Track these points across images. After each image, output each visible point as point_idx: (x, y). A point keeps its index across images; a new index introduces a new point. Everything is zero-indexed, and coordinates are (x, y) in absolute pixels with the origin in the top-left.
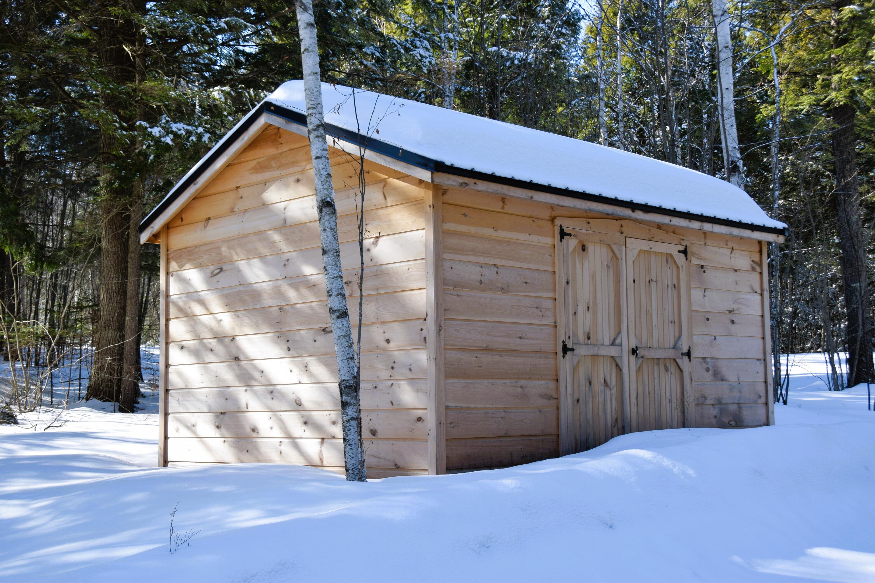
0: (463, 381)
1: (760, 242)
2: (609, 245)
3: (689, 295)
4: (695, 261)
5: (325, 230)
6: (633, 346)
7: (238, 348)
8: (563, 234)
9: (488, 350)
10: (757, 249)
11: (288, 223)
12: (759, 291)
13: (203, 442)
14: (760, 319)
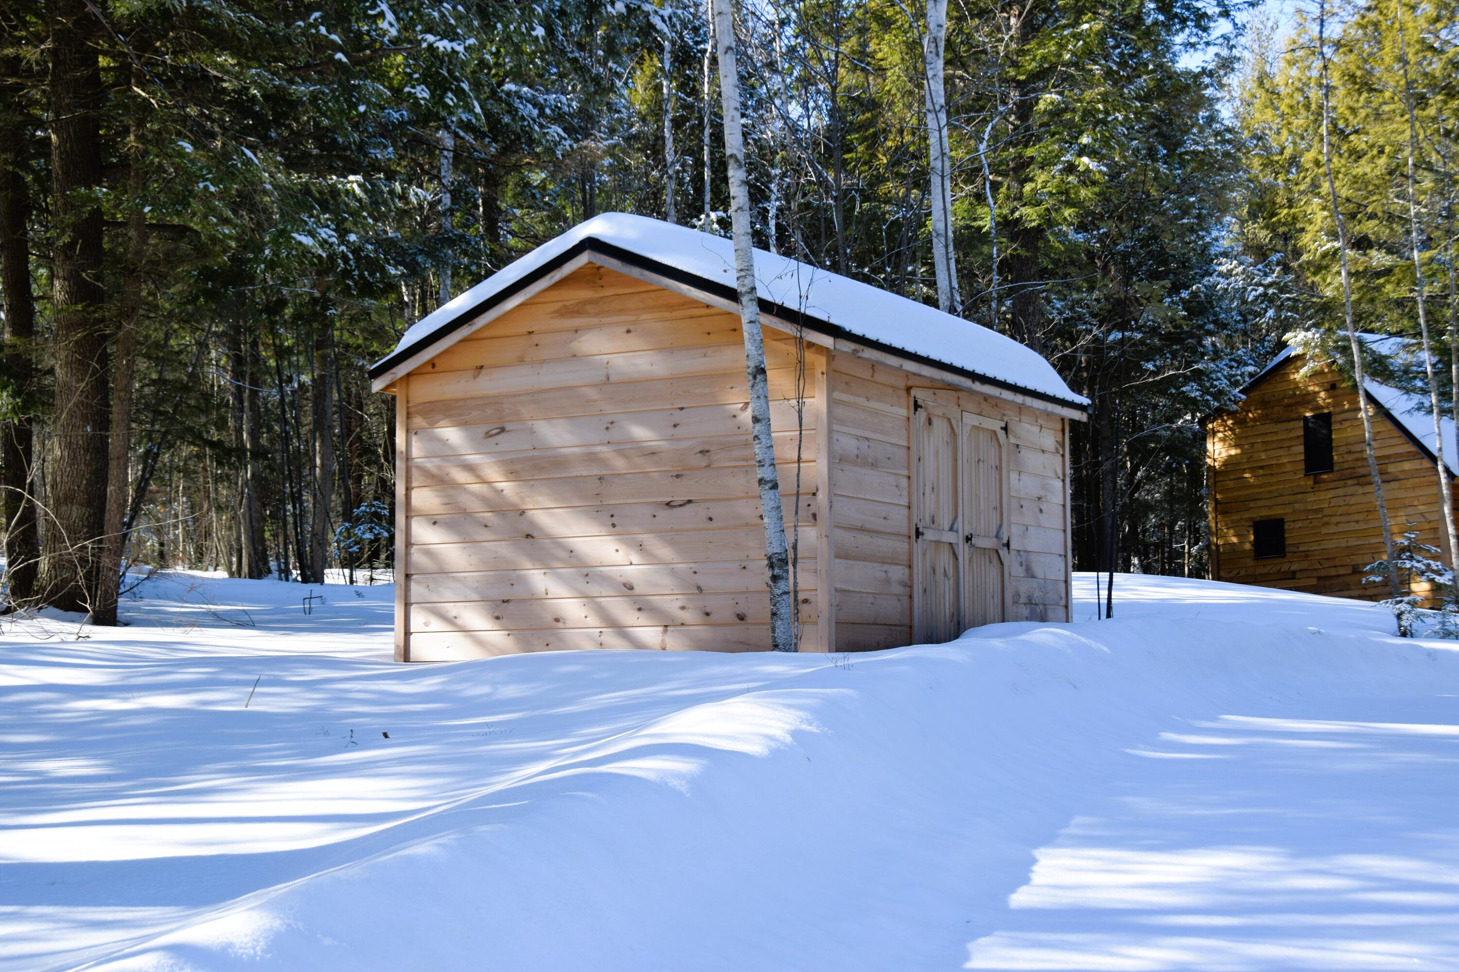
0: (844, 561)
1: (1063, 420)
2: (949, 420)
3: (1009, 478)
4: (1013, 440)
5: (759, 397)
6: (966, 533)
7: (532, 524)
8: (917, 406)
9: (862, 530)
10: (1059, 427)
11: (613, 379)
12: (1061, 477)
13: (471, 636)
14: (1061, 508)
